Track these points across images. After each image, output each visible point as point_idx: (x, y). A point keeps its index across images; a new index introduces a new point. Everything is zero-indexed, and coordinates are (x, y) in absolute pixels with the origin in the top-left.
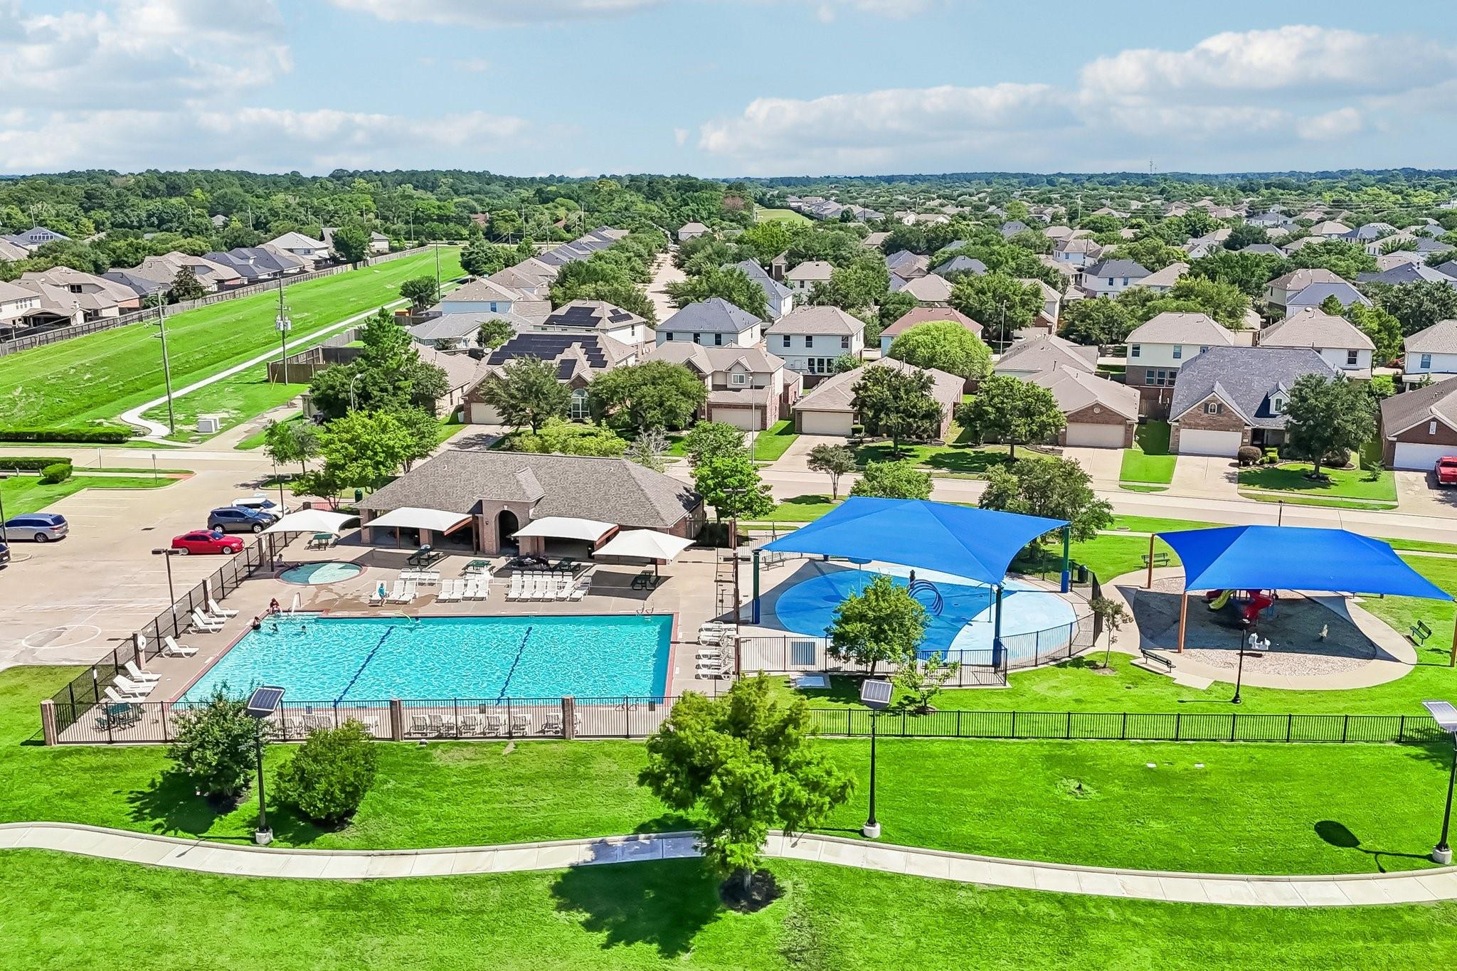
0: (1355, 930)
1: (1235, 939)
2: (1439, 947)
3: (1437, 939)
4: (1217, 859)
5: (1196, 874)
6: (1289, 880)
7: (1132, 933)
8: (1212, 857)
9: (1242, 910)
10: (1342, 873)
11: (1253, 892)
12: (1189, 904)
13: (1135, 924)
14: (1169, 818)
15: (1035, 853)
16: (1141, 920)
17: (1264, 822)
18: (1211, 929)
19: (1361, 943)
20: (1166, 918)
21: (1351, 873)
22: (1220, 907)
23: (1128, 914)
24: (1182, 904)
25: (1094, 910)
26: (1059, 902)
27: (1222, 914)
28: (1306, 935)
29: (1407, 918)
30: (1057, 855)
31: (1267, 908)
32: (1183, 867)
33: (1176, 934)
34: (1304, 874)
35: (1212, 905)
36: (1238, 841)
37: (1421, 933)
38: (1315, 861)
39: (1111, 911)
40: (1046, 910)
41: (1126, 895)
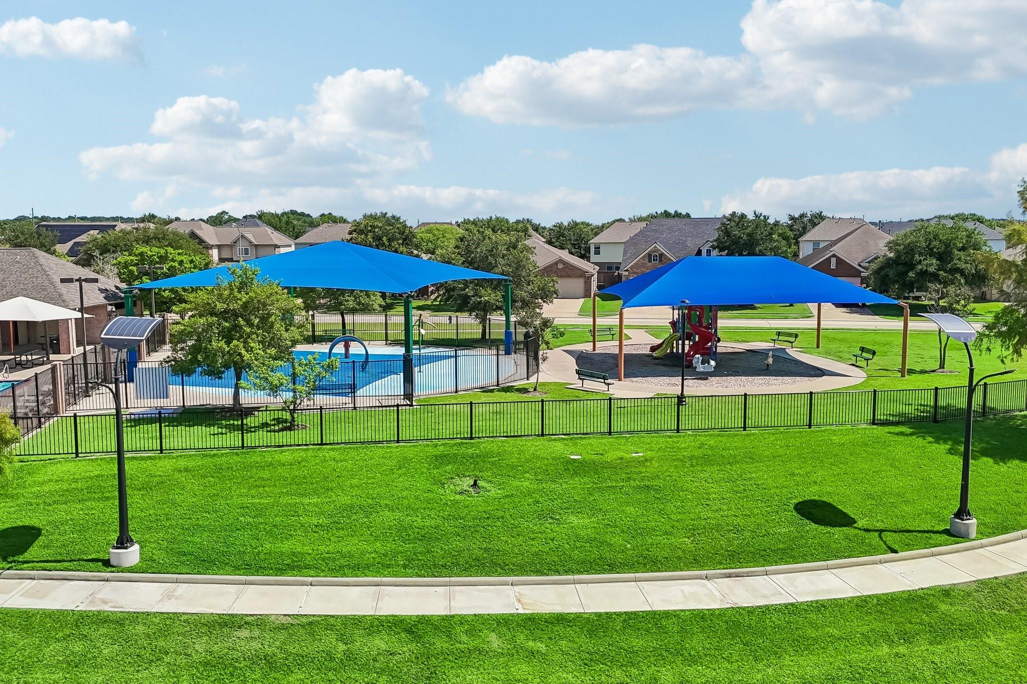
0: (872, 630)
1: (693, 660)
2: (1002, 644)
3: (995, 633)
4: (661, 554)
5: (632, 575)
6: (766, 574)
7: (524, 667)
8: (655, 552)
9: (701, 616)
10: (837, 557)
11: (716, 593)
12: (619, 614)
13: (532, 653)
14: (595, 511)
15: (388, 566)
16: (542, 647)
17: (725, 507)
18: (655, 649)
19: (886, 649)
20: (583, 640)
21: (849, 557)
22: (667, 614)
23: (521, 638)
24: (609, 615)
25: (464, 638)
26: (409, 631)
27: (671, 625)
28: (803, 645)
29: (943, 607)
30: (421, 567)
31: (738, 610)
32: (612, 567)
33: (597, 662)
34: (787, 563)
35: (654, 613)
36: (692, 532)
37: (970, 626)
38: (799, 546)
39: (493, 637)
40: (383, 646)
41: (521, 611)
